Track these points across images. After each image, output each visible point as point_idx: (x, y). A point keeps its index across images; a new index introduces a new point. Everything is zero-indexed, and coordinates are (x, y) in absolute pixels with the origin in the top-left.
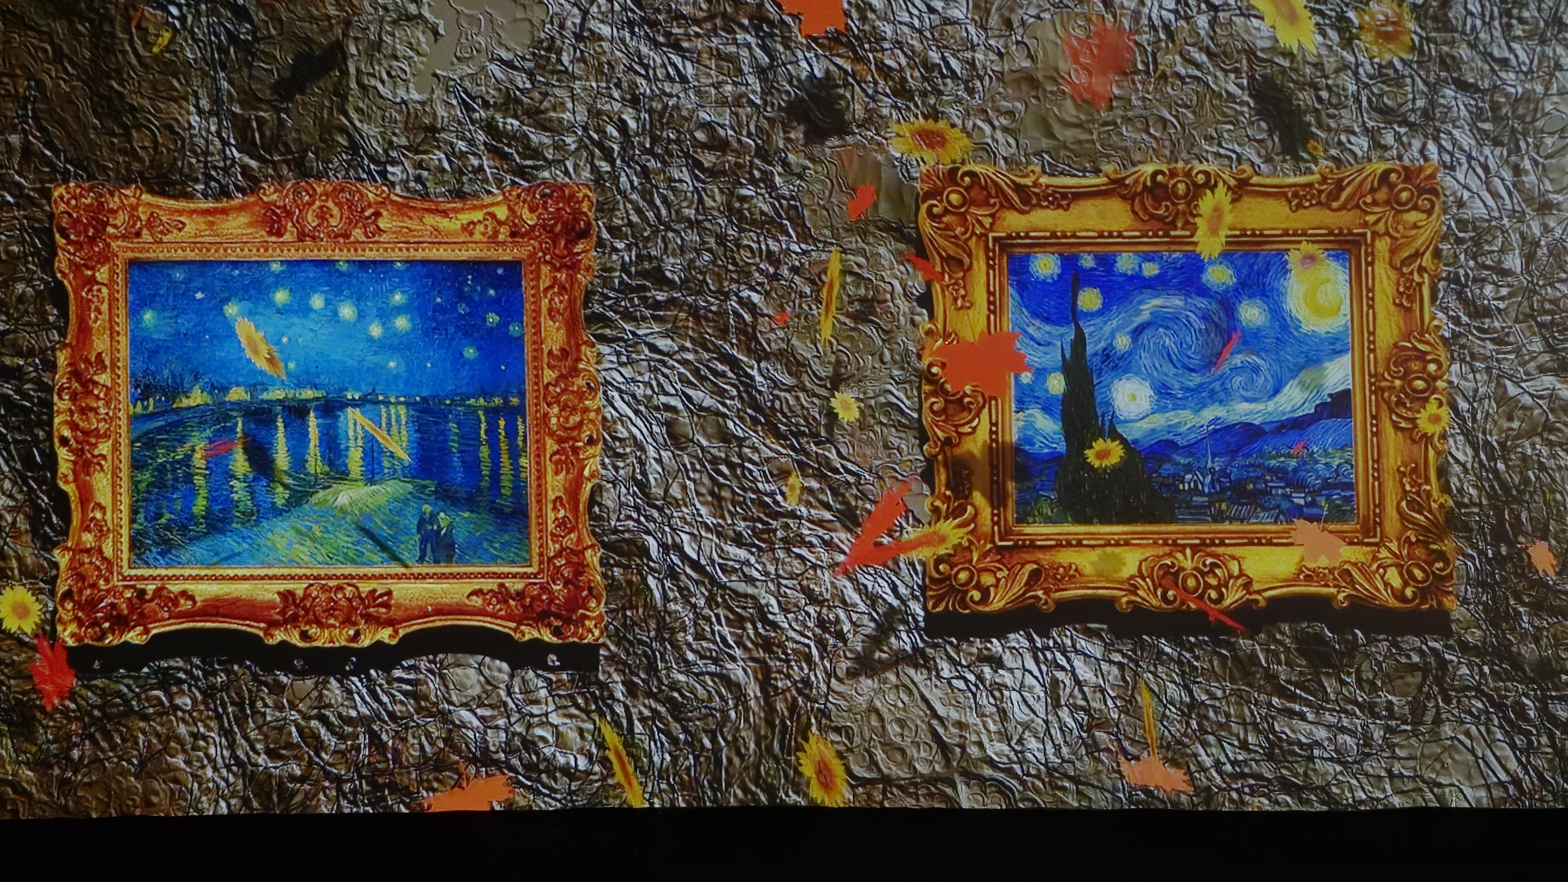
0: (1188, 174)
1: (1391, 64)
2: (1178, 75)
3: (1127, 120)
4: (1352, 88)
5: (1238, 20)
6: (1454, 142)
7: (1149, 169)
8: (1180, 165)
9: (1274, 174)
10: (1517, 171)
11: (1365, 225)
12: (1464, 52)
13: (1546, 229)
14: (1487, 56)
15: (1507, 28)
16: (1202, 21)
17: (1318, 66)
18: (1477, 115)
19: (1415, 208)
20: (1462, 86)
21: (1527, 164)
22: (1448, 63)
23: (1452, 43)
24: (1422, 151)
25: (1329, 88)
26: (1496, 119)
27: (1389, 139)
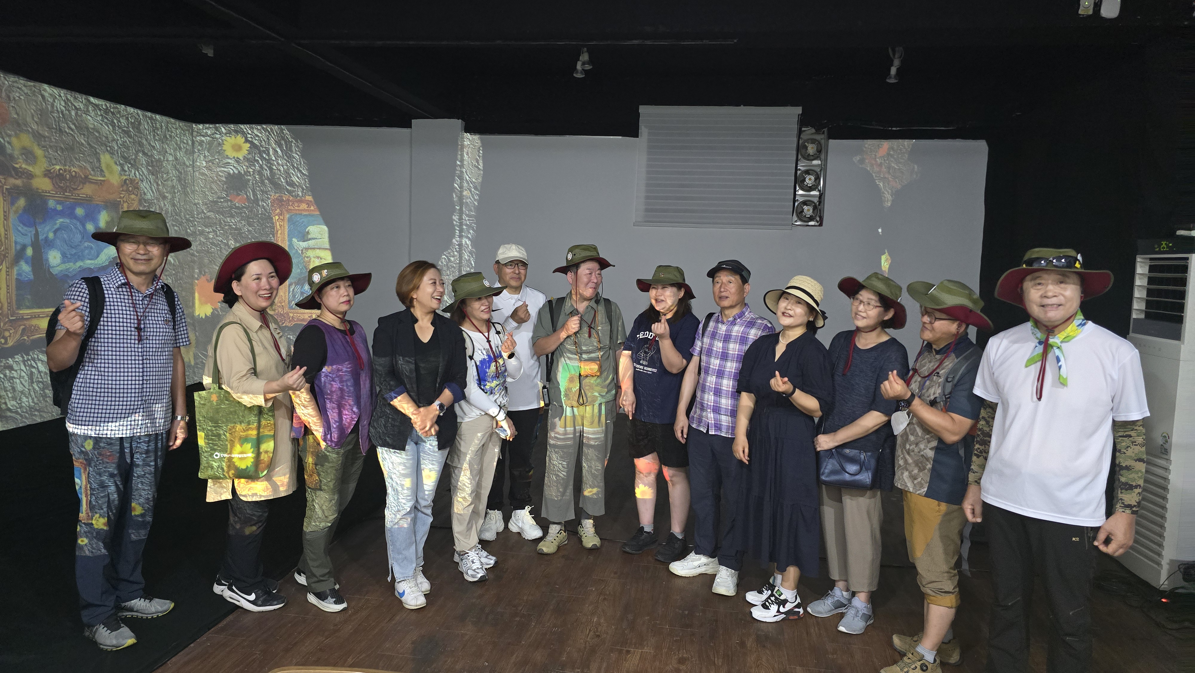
0: (70, 171)
1: (126, 142)
2: (66, 132)
3: (51, 147)
4: (116, 148)
5: (84, 115)
6: (143, 172)
7: (58, 167)
8: (67, 167)
9: (95, 176)
10: (158, 185)
11: (120, 198)
12: (144, 142)
13: (165, 205)
14: (150, 144)
15: (154, 136)
16: (73, 113)
17: (107, 138)
18: (148, 164)
19: (133, 194)
20: (144, 154)
21: (160, 183)
22: (141, 144)
23: (141, 138)
24: (135, 174)
25: (110, 147)
26: (152, 166)
27: (126, 168)
